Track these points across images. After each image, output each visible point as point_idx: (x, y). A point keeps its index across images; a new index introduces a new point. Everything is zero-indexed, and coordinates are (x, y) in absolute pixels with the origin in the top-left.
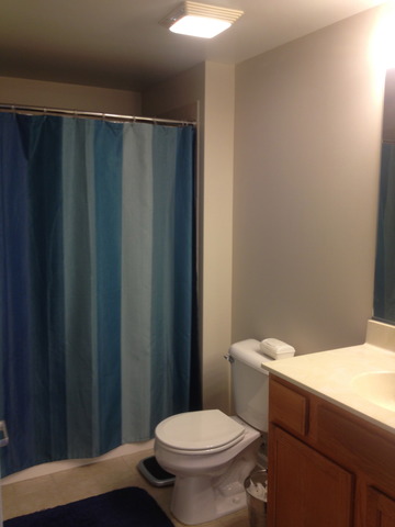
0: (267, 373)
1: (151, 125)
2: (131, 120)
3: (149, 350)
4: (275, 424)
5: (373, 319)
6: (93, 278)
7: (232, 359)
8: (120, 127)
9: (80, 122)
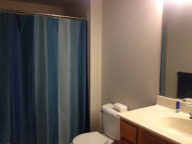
0: (120, 118)
1: (69, 19)
2: (62, 17)
3: (69, 108)
4: (123, 139)
5: (159, 95)
6: (47, 80)
7: (102, 112)
8: (57, 20)
9: (41, 18)
